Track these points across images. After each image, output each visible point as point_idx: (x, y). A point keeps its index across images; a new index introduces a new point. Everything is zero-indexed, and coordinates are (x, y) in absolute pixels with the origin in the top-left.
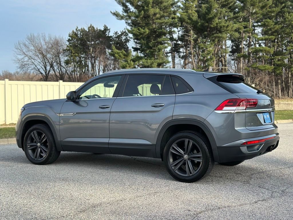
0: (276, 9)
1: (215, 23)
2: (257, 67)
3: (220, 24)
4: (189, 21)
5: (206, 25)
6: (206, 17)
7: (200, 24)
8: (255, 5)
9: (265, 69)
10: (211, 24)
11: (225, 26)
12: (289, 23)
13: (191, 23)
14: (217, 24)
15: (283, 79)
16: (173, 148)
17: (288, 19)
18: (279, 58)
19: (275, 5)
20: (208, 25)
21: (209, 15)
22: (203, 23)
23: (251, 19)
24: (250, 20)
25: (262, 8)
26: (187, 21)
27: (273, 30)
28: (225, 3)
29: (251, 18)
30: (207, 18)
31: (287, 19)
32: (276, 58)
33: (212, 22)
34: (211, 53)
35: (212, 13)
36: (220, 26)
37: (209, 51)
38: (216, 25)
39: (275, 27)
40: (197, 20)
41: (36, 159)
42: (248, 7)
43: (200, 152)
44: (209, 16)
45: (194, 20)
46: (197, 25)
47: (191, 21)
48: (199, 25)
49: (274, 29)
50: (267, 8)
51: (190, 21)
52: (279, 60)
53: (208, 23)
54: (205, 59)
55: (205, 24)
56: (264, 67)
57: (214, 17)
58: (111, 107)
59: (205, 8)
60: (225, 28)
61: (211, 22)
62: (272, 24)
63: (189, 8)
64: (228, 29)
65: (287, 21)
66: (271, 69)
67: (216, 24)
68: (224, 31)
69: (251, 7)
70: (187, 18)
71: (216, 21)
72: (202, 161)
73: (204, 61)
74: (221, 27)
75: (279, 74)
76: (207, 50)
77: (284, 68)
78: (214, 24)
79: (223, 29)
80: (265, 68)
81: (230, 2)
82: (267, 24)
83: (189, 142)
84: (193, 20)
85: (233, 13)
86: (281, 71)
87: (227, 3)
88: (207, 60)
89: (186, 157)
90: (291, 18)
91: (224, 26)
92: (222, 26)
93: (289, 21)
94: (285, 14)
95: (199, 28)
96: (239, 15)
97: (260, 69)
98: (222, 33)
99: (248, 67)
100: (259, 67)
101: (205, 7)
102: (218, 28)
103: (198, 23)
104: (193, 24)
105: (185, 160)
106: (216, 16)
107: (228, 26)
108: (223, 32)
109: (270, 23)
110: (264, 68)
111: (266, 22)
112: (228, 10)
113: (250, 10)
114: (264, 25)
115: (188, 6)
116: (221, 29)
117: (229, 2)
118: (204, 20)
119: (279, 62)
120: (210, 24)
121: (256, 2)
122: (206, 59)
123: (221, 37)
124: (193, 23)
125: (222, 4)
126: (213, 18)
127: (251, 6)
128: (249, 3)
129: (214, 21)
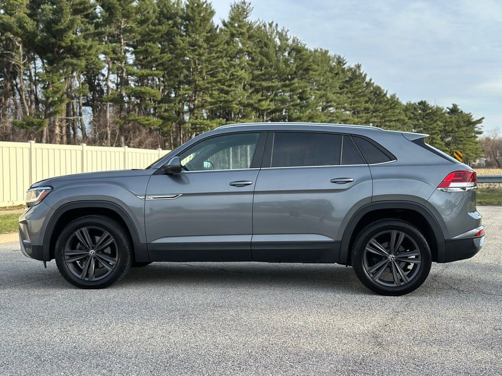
0: (164, 28)
1: (69, 39)
2: (136, 120)
3: (77, 42)
4: (20, 30)
5: (52, 41)
6: (52, 27)
7: (39, 37)
8: (130, 17)
9: (150, 124)
10: (63, 40)
11: (87, 46)
12: (181, 52)
13: (24, 35)
14: (72, 41)
15: (172, 142)
16: (372, 245)
17: (180, 45)
18: (167, 108)
19: (158, 20)
20: (56, 42)
21: (57, 25)
22: (46, 38)
23: (124, 40)
24: (122, 40)
25: (142, 23)
26: (16, 30)
27: (160, 62)
28: (78, 7)
29: (123, 38)
30: (53, 29)
31: (178, 45)
32: (161, 106)
33: (64, 38)
34: (60, 90)
35: (63, 21)
36: (77, 45)
37: (57, 88)
38: (70, 44)
39: (163, 57)
40: (34, 31)
41: (87, 279)
42: (118, 20)
43: (416, 249)
44: (57, 27)
45: (29, 30)
46: (35, 39)
47: (25, 32)
48: (38, 40)
49: (162, 59)
50: (149, 25)
51: (23, 32)
52: (166, 111)
53: (55, 38)
54: (50, 101)
55: (50, 39)
56: (148, 120)
57: (68, 29)
58: (254, 184)
59: (51, 12)
60: (86, 50)
61: (62, 37)
62: (157, 52)
63: (14, 8)
64: (90, 52)
65: (177, 49)
66: (158, 125)
67: (69, 42)
68: (83, 54)
69: (123, 19)
70: (17, 26)
71: (69, 36)
72: (420, 262)
73: (48, 103)
74: (79, 48)
75: (166, 133)
76: (53, 85)
77: (174, 123)
78: (67, 42)
79: (82, 50)
80: (149, 122)
81: (88, 7)
82: (150, 50)
83: (398, 235)
84: (27, 29)
85: (94, 25)
86: (169, 127)
87: (82, 6)
88: (53, 104)
89: (391, 257)
90: (184, 44)
91: (84, 47)
92: (82, 47)
93: (181, 49)
94: (175, 38)
95: (38, 45)
96: (105, 30)
97: (141, 123)
98: (81, 57)
99: (120, 119)
100: (139, 120)
101: (51, 10)
102: (74, 49)
103: (37, 35)
104: (28, 37)
105: (391, 263)
106: (72, 28)
107: (91, 47)
108: (83, 56)
109: (155, 49)
110: (147, 122)
111: (148, 47)
112: (85, 20)
113: (121, 24)
114: (145, 52)
115: (13, 3)
116: (80, 51)
117: (86, 5)
118: (47, 32)
119: (166, 114)
120: (59, 40)
121: (132, 13)
122: (52, 101)
123: (76, 65)
124: (27, 34)
125: (73, 7)
126: (65, 31)
127: (123, 17)
128: (119, 12)
129: (67, 36)
